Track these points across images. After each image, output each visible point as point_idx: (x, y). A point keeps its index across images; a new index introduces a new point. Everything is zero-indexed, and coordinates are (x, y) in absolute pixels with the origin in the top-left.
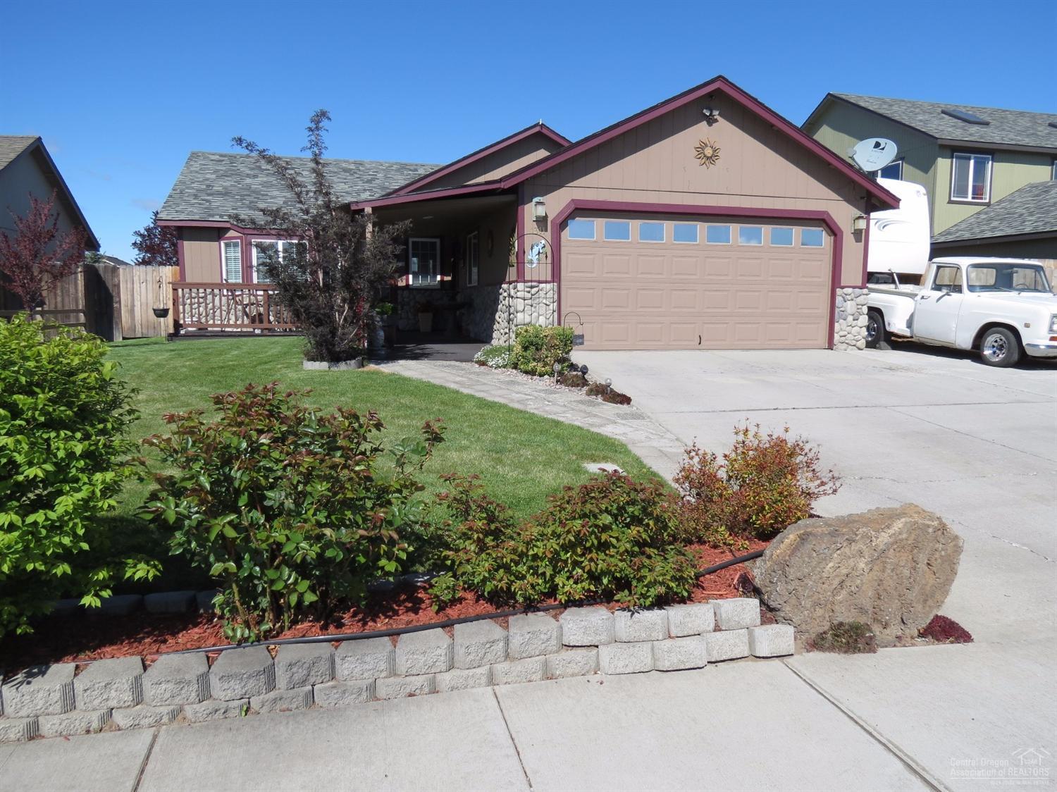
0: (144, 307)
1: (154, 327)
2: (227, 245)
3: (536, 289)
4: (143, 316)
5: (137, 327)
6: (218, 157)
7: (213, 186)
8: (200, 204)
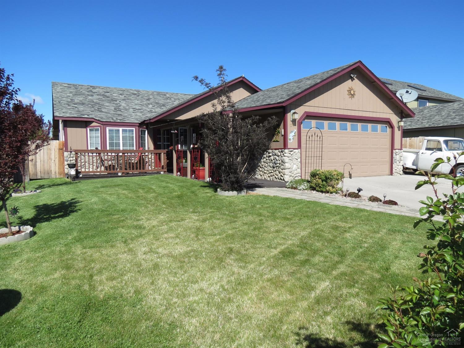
0: (42, 162)
1: (48, 173)
2: (90, 130)
3: (292, 152)
4: (41, 166)
5: (38, 173)
6: (67, 85)
7: (74, 100)
8: (73, 109)
